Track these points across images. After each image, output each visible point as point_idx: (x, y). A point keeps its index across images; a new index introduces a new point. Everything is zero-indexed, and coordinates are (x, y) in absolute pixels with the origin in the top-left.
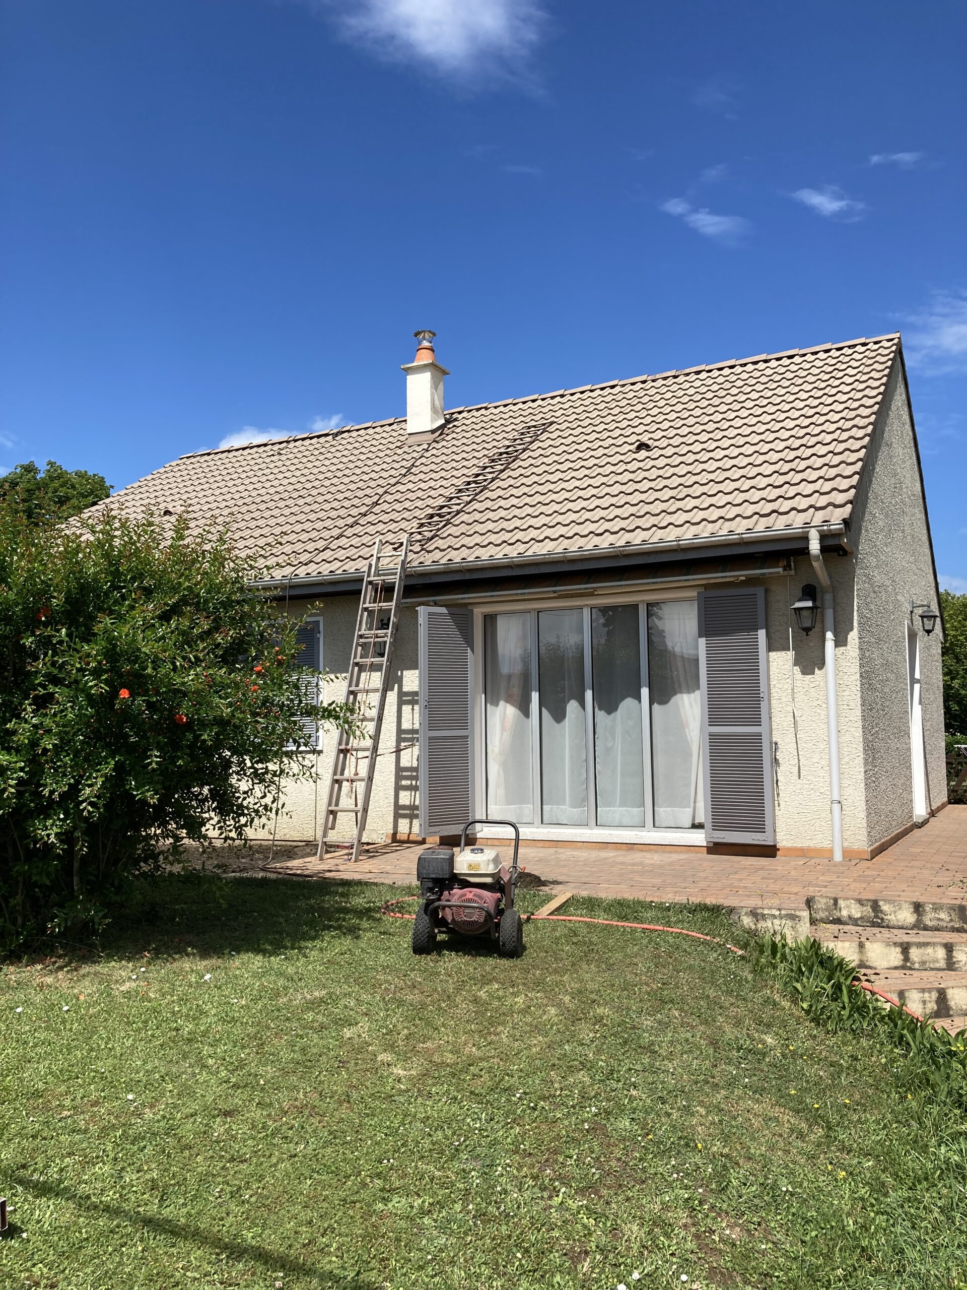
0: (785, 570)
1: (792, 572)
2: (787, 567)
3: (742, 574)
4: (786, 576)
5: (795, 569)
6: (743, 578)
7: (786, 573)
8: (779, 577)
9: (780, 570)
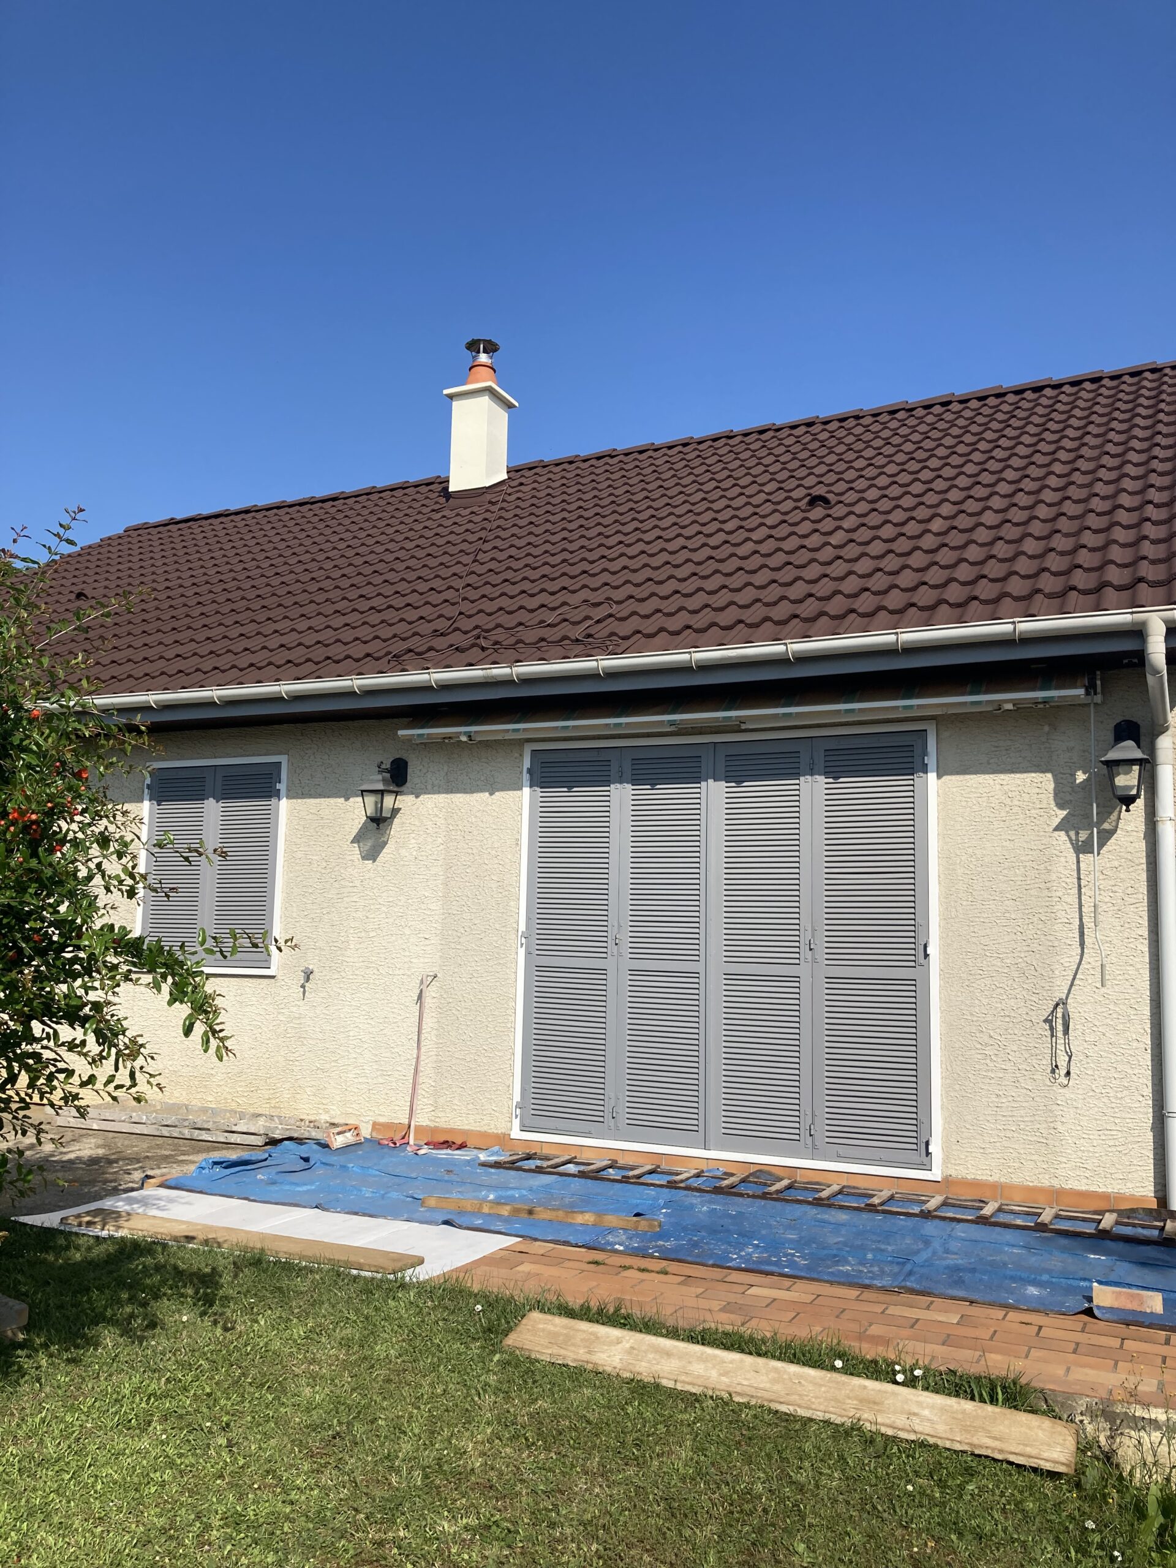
0: (1087, 693)
1: (1098, 699)
2: (1090, 689)
3: (1007, 698)
4: (1087, 705)
5: (1103, 693)
6: (1009, 706)
7: (1088, 700)
8: (1073, 706)
9: (1081, 692)
